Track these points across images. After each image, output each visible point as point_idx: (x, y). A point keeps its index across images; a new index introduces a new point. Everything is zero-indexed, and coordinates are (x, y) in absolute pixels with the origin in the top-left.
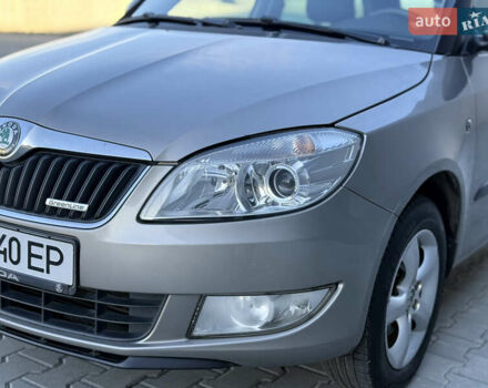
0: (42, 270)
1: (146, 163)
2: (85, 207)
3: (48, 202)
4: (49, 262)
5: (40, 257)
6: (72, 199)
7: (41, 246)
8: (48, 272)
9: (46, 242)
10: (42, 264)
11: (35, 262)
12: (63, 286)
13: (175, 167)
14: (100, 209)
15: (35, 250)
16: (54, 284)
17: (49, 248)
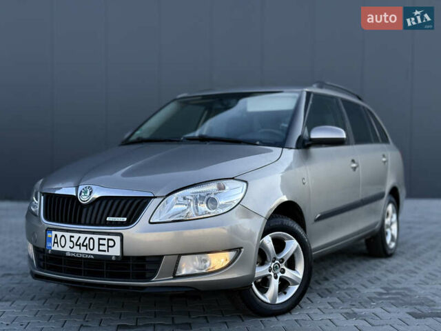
0: (105, 251)
1: (151, 198)
3: (108, 219)
4: (108, 246)
5: (104, 245)
6: (119, 216)
7: (105, 239)
8: (108, 251)
9: (107, 237)
10: (105, 248)
11: (101, 248)
13: (164, 199)
14: (131, 221)
15: (101, 242)
16: (111, 256)
17: (109, 240)
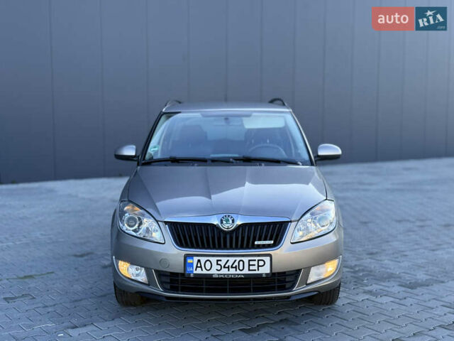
0: (255, 270)
1: (288, 222)
2: (272, 242)
3: (256, 243)
4: (259, 266)
5: (254, 265)
6: (265, 240)
7: (255, 260)
8: (258, 270)
9: (257, 258)
10: (256, 268)
11: (251, 268)
12: (266, 274)
13: (298, 222)
14: (277, 242)
15: (251, 263)
16: (262, 274)
17: (258, 260)
